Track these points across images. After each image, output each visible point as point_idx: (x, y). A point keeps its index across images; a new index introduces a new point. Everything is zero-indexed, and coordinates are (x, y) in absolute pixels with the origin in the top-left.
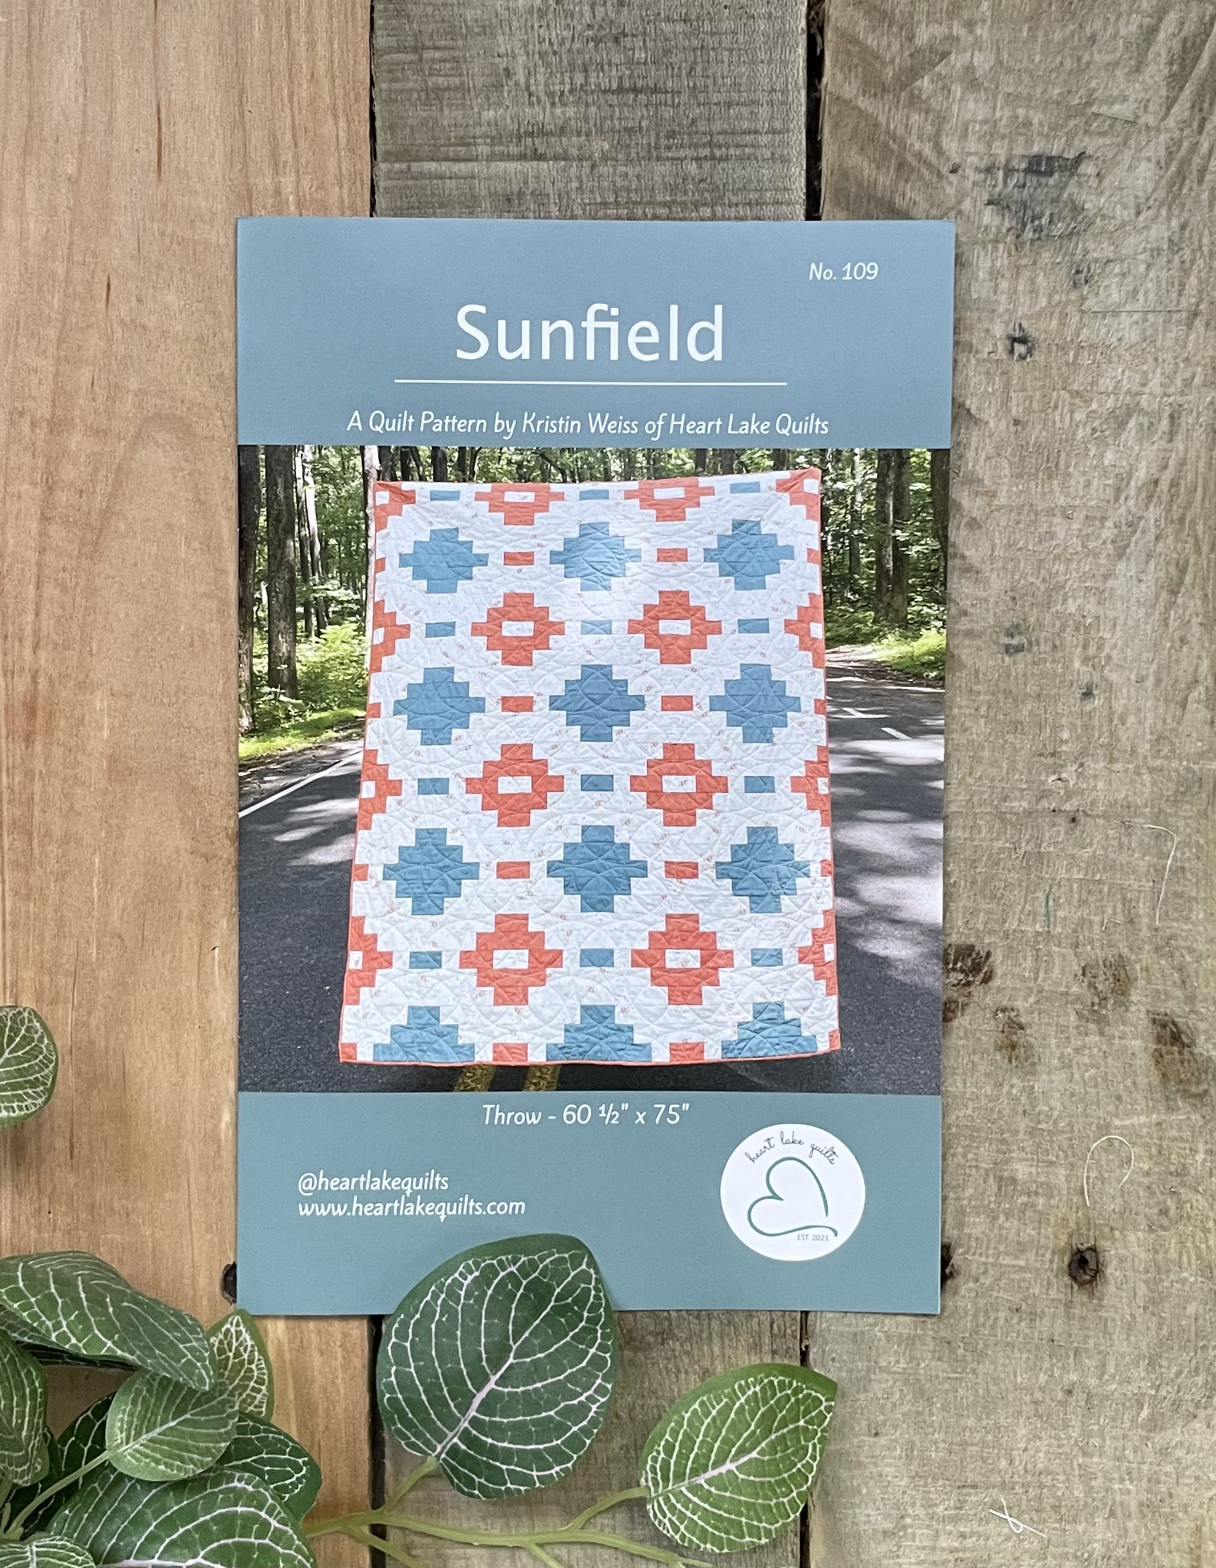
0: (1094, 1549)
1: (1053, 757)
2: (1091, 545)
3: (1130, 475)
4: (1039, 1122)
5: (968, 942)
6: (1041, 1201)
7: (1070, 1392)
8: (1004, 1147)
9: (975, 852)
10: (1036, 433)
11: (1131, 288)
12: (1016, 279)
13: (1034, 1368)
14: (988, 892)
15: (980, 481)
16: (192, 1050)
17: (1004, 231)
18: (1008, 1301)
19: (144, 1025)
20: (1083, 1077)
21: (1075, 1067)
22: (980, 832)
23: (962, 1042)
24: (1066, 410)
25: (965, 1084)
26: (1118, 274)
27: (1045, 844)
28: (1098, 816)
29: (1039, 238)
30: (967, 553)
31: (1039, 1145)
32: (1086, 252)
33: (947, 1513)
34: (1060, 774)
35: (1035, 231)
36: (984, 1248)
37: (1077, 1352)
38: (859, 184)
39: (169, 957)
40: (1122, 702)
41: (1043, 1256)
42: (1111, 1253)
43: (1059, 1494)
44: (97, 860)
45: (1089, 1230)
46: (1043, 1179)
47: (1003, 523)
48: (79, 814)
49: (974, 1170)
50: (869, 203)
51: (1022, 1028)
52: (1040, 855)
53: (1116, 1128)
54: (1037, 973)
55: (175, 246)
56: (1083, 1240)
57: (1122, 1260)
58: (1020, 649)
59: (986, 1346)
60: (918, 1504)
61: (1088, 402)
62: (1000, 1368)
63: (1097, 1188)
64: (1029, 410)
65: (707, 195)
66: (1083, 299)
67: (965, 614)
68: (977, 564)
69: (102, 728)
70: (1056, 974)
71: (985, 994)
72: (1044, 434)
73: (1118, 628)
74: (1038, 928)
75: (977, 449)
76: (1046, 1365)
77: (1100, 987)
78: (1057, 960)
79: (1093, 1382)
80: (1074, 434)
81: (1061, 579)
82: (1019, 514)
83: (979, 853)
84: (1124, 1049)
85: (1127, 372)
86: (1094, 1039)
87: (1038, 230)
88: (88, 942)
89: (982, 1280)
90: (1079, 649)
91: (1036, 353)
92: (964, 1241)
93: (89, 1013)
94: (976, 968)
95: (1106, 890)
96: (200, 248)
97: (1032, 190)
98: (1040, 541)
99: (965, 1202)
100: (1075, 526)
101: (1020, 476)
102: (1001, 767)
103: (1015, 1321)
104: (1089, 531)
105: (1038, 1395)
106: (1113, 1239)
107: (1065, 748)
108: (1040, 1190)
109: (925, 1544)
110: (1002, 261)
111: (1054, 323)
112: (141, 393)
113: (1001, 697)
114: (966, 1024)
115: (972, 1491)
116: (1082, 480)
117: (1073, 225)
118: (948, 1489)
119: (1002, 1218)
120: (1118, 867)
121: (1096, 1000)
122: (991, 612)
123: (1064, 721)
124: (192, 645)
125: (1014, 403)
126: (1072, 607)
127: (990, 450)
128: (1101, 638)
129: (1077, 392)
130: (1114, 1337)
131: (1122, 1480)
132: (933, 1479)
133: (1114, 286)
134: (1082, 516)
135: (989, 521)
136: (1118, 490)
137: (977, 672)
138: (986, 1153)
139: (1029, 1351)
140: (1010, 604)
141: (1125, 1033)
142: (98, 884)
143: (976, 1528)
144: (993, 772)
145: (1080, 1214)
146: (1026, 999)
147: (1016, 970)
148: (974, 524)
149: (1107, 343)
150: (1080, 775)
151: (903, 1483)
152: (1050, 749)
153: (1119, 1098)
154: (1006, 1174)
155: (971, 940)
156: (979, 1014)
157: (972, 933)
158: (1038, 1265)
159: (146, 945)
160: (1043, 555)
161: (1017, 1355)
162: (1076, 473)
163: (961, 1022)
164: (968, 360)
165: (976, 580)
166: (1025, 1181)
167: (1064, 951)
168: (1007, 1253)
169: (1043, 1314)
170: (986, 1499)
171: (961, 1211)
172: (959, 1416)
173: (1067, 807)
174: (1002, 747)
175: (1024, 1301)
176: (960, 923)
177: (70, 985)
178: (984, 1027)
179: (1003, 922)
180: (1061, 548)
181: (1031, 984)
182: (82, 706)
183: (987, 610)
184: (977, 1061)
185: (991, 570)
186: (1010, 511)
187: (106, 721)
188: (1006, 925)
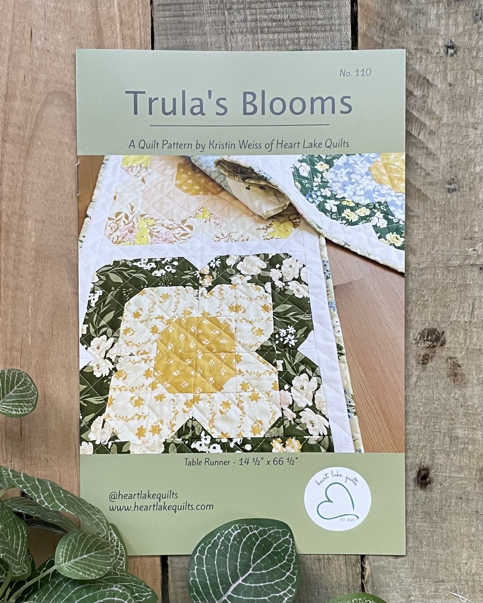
1: (471, 240)
4: (469, 410)
5: (433, 327)
6: (470, 447)
8: (452, 422)
9: (436, 286)
10: (459, 90)
12: (449, 20)
13: (469, 525)
14: (442, 304)
15: (434, 113)
18: (456, 494)
19: (54, 374)
22: (438, 276)
23: (431, 374)
24: (473, 78)
25: (433, 393)
27: (468, 280)
30: (429, 146)
31: (469, 421)
32: (480, 5)
33: (430, 594)
34: (474, 247)
36: (444, 470)
39: (64, 342)
41: (472, 472)
44: (30, 298)
46: (471, 436)
47: (445, 132)
48: (22, 277)
49: (438, 433)
51: (460, 367)
52: (466, 285)
54: (466, 341)
55: (62, 14)
58: (454, 190)
59: (446, 515)
60: (417, 590)
62: (453, 525)
64: (456, 79)
66: (479, 27)
68: (434, 152)
69: (31, 237)
70: (474, 341)
71: (442, 351)
72: (463, 90)
74: (466, 319)
75: (432, 98)
76: (475, 523)
78: (475, 334)
80: (477, 89)
81: (472, 157)
82: (453, 128)
83: (438, 286)
88: (27, 336)
89: (444, 485)
91: (459, 53)
92: (435, 466)
94: (438, 339)
96: (73, 14)
98: (463, 139)
99: (435, 448)
100: (479, 132)
101: (452, 110)
102: (447, 246)
105: (472, 538)
107: (476, 235)
108: (470, 442)
110: (442, 10)
111: (467, 38)
112: (47, 82)
113: (446, 213)
114: (433, 365)
115: (442, 583)
116: (481, 111)
118: (430, 583)
119: (452, 455)
122: (441, 173)
125: (449, 76)
126: (478, 169)
127: (438, 98)
129: (478, 70)
132: (424, 578)
134: (481, 128)
135: (439, 132)
137: (435, 202)
138: (444, 424)
139: (467, 517)
140: (450, 170)
142: (31, 309)
144: (442, 248)
146: (461, 353)
147: (456, 340)
148: (432, 133)
151: (409, 580)
152: (469, 236)
154: (454, 435)
155: (435, 326)
156: (439, 361)
157: (435, 323)
158: (470, 476)
159: (54, 337)
160: (464, 146)
161: (461, 519)
162: (479, 108)
163: (431, 364)
164: (427, 57)
165: (433, 158)
166: (463, 438)
167: (478, 330)
168: (455, 471)
169: (473, 499)
170: (449, 588)
171: (433, 453)
172: (435, 549)
173: (478, 263)
174: (447, 236)
175: (464, 494)
176: (430, 318)
177: (20, 356)
178: (442, 366)
179: (450, 317)
180: (473, 142)
181: (463, 346)
182: (22, 227)
183: (439, 173)
184: (439, 382)
185: (441, 154)
186: (449, 126)
187: (33, 234)
188: (451, 319)
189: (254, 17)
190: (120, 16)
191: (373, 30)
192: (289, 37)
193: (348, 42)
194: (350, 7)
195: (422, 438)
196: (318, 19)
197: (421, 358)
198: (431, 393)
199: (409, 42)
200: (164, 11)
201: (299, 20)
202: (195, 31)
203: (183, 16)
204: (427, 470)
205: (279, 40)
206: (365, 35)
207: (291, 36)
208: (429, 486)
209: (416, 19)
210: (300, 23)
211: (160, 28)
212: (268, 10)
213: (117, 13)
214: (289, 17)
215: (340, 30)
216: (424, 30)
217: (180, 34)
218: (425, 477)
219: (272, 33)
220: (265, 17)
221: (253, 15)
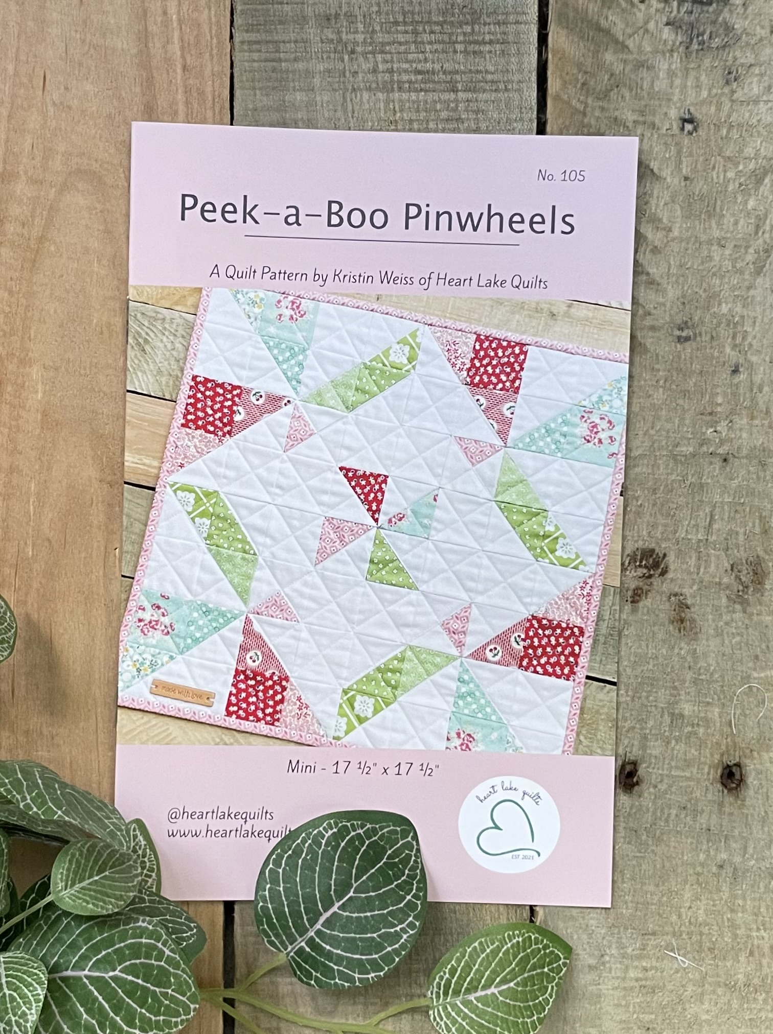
0: (738, 979)
1: (710, 415)
2: (738, 266)
3: (766, 216)
4: (700, 674)
5: (650, 547)
6: (701, 730)
7: (721, 867)
8: (675, 692)
9: (655, 483)
10: (699, 186)
11: (766, 84)
12: (687, 78)
13: (697, 850)
14: (664, 512)
15: (660, 220)
16: (99, 621)
17: (678, 43)
18: (678, 801)
19: (66, 603)
20: (731, 642)
21: (726, 635)
22: (659, 469)
23: (645, 618)
24: (721, 170)
25: (647, 647)
26: (757, 75)
27: (705, 477)
28: (743, 458)
29: (702, 49)
30: (651, 271)
31: (700, 691)
32: (735, 59)
33: (635, 952)
34: (715, 427)
35: (699, 44)
36: (661, 764)
37: (726, 837)
38: (576, 10)
39: (83, 555)
40: (760, 376)
41: (703, 769)
42: (751, 768)
43: (714, 940)
44: (33, 485)
45: (735, 751)
46: (703, 715)
47: (676, 249)
48: (21, 453)
49: (654, 709)
50: (582, 23)
51: (688, 608)
52: (702, 486)
53: (755, 679)
54: (699, 569)
55: (92, 51)
56: (731, 758)
57: (759, 772)
58: (687, 339)
59: (662, 834)
60: (614, 946)
61: (737, 164)
62: (672, 849)
63: (741, 722)
64: (695, 170)
65: (468, 16)
66: (733, 92)
67: (650, 314)
68: (658, 279)
69: (37, 392)
70: (712, 568)
71: (662, 583)
72: (705, 187)
73: (757, 324)
74: (700, 537)
75: (658, 197)
76: (705, 847)
77: (744, 579)
78: (713, 559)
79: (737, 859)
80: (727, 187)
81: (717, 289)
82: (688, 243)
83: (658, 484)
84: (760, 623)
85: (764, 143)
86: (738, 615)
87: (702, 43)
88: (26, 543)
89: (659, 786)
90: (730, 340)
91: (700, 132)
92: (646, 759)
93: (27, 594)
94: (656, 565)
95: (748, 509)
96: (109, 52)
97: (697, 15)
98: (703, 263)
99: (648, 731)
100: (727, 252)
101: (688, 217)
102: (674, 423)
103: (683, 816)
104: (737, 255)
105: (699, 869)
106: (753, 758)
107: (719, 409)
108: (701, 723)
109: (619, 975)
110: (676, 61)
111: (713, 109)
112: (67, 154)
113: (675, 374)
114: (648, 604)
115: (653, 938)
116: (732, 220)
117: (726, 40)
119: (673, 742)
120: (756, 493)
121: (741, 588)
122: (668, 313)
123: (719, 390)
124: (102, 333)
125: (684, 165)
126: (725, 309)
127: (667, 198)
128: (746, 331)
129: (729, 158)
130: (753, 827)
131: (758, 929)
132: (625, 928)
133: (755, 83)
134: (732, 246)
135: (667, 248)
136: (758, 227)
137: (657, 355)
138: (663, 696)
139: (693, 837)
140: (681, 307)
141: (761, 611)
142: (34, 502)
143: (654, 964)
144: (668, 426)
145: (729, 740)
146: (691, 588)
147: (684, 567)
148: (655, 251)
149: (750, 123)
150: (730, 428)
151: (603, 931)
152: (709, 410)
153: (757, 657)
154: (677, 711)
155: (653, 545)
156: (658, 598)
157: (653, 540)
158: (699, 776)
159: (67, 546)
160: (705, 273)
161: (684, 840)
162: (728, 215)
163: (646, 603)
164: (652, 135)
165: (657, 290)
166: (690, 716)
167: (718, 553)
168: (677, 767)
169: (703, 811)
170: (663, 943)
171: (645, 738)
172: (643, 884)
173: (721, 451)
174: (675, 409)
175: (690, 801)
176: (645, 533)
177: (13, 574)
178: (662, 607)
179: (676, 532)
180: (718, 266)
181: (695, 577)
182: (23, 376)
183: (665, 311)
184: (656, 631)
185: (668, 283)
186: (681, 242)
187: (40, 387)
188: (677, 535)
189: (389, 65)
190: (183, 57)
191: (571, 90)
192: (442, 97)
193: (531, 108)
194: (536, 55)
195: (628, 715)
196: (487, 72)
197: (630, 593)
198: (645, 648)
199: (625, 110)
200: (251, 51)
201: (457, 72)
202: (297, 84)
203: (280, 60)
204: (635, 764)
205: (426, 102)
206: (557, 97)
207: (446, 96)
208: (636, 788)
209: (637, 76)
210: (458, 77)
211: (244, 78)
212: (410, 57)
213: (179, 53)
214: (442, 67)
215: (519, 90)
216: (649, 94)
217: (274, 89)
218: (631, 774)
219: (416, 91)
220: (405, 66)
221: (387, 62)
